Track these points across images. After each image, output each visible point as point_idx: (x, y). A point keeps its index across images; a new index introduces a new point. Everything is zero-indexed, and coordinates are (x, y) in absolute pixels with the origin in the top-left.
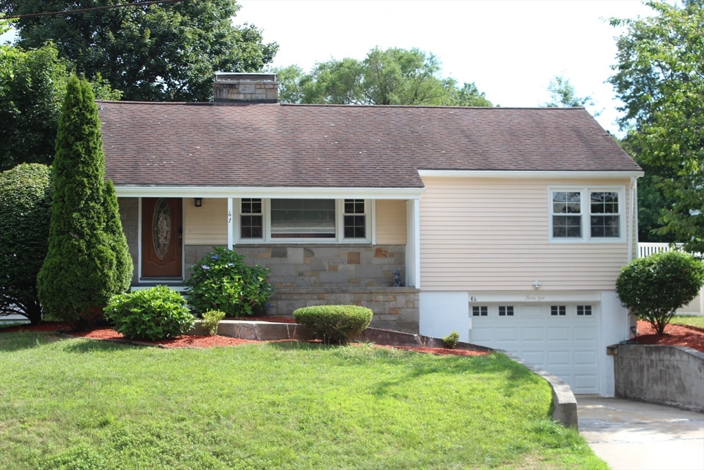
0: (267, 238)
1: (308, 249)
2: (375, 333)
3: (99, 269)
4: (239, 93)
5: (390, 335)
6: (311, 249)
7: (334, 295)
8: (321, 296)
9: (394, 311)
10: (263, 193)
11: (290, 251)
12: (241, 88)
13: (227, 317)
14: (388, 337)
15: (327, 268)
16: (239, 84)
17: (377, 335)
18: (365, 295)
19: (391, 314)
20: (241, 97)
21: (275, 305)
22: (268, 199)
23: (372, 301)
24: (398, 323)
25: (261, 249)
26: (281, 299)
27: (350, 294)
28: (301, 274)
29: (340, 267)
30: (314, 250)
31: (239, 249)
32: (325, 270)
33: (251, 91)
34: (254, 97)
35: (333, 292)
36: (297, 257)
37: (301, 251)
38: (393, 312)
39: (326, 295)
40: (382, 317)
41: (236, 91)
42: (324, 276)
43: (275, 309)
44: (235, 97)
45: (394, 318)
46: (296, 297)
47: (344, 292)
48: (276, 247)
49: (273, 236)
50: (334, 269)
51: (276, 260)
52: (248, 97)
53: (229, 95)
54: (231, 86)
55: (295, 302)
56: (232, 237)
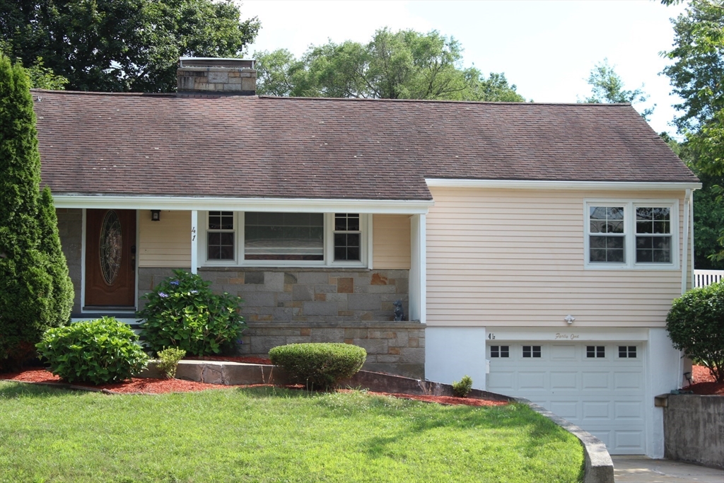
0: (240, 261)
1: (290, 274)
2: (370, 377)
3: (32, 296)
4: (208, 82)
5: (388, 380)
6: (293, 274)
7: (321, 330)
8: (305, 331)
9: (394, 350)
10: (235, 205)
11: (267, 276)
12: (211, 76)
13: (188, 356)
14: (386, 382)
15: (313, 297)
16: (208, 71)
17: (372, 380)
18: (359, 330)
19: (391, 354)
20: (211, 87)
21: (248, 342)
22: (241, 212)
23: (367, 338)
24: (398, 365)
25: (233, 274)
26: (255, 335)
27: (340, 330)
28: (281, 304)
29: (329, 296)
30: (297, 275)
31: (205, 273)
32: (310, 300)
33: (223, 80)
34: (226, 87)
35: (319, 327)
36: (275, 283)
37: (281, 276)
38: (392, 352)
39: (311, 330)
40: (380, 357)
41: (204, 80)
42: (308, 307)
43: (247, 347)
44: (203, 87)
45: (394, 360)
46: (274, 332)
47: (333, 327)
48: (250, 272)
49: (247, 257)
50: (322, 298)
51: (251, 287)
52: (220, 87)
53: (196, 85)
54: (199, 74)
55: (272, 339)
56: (196, 258)
